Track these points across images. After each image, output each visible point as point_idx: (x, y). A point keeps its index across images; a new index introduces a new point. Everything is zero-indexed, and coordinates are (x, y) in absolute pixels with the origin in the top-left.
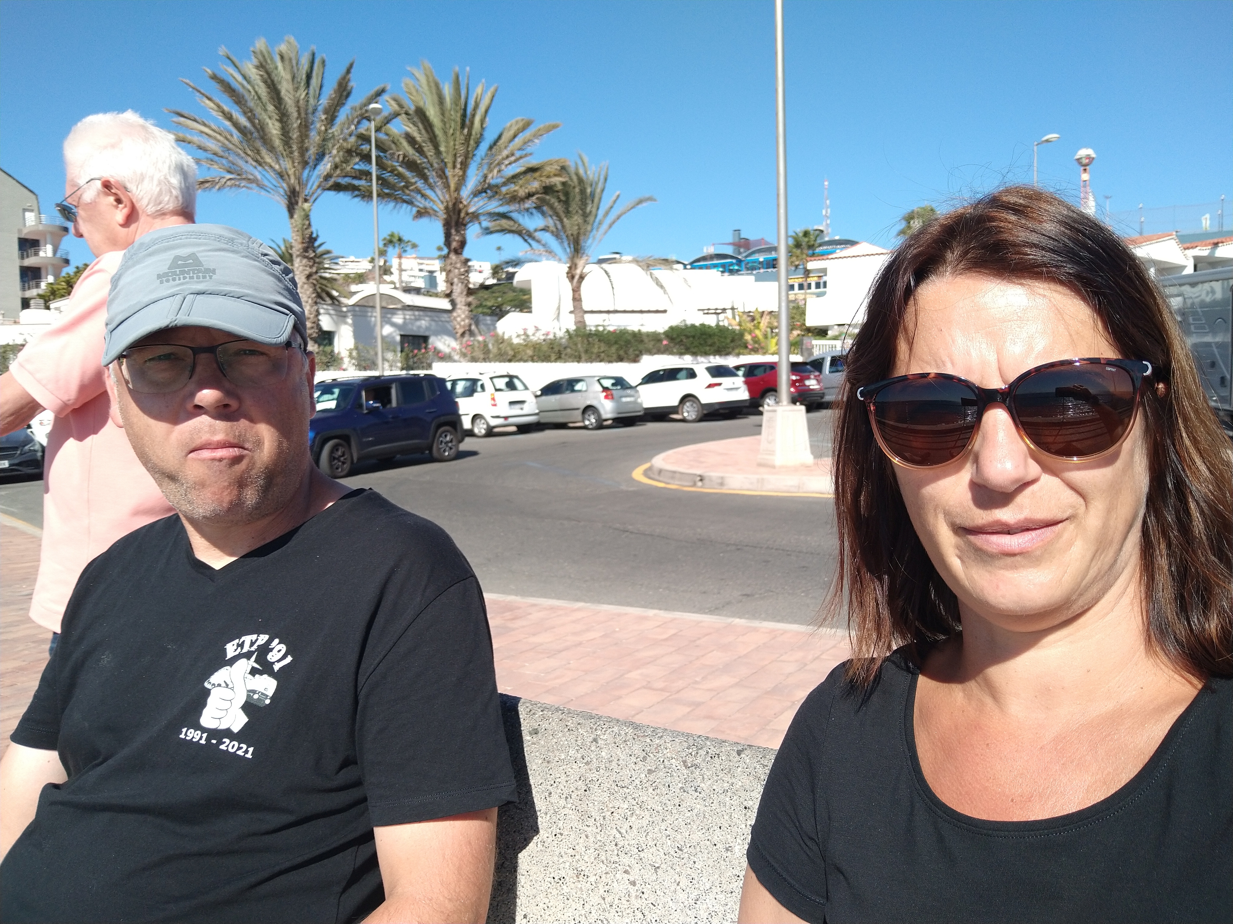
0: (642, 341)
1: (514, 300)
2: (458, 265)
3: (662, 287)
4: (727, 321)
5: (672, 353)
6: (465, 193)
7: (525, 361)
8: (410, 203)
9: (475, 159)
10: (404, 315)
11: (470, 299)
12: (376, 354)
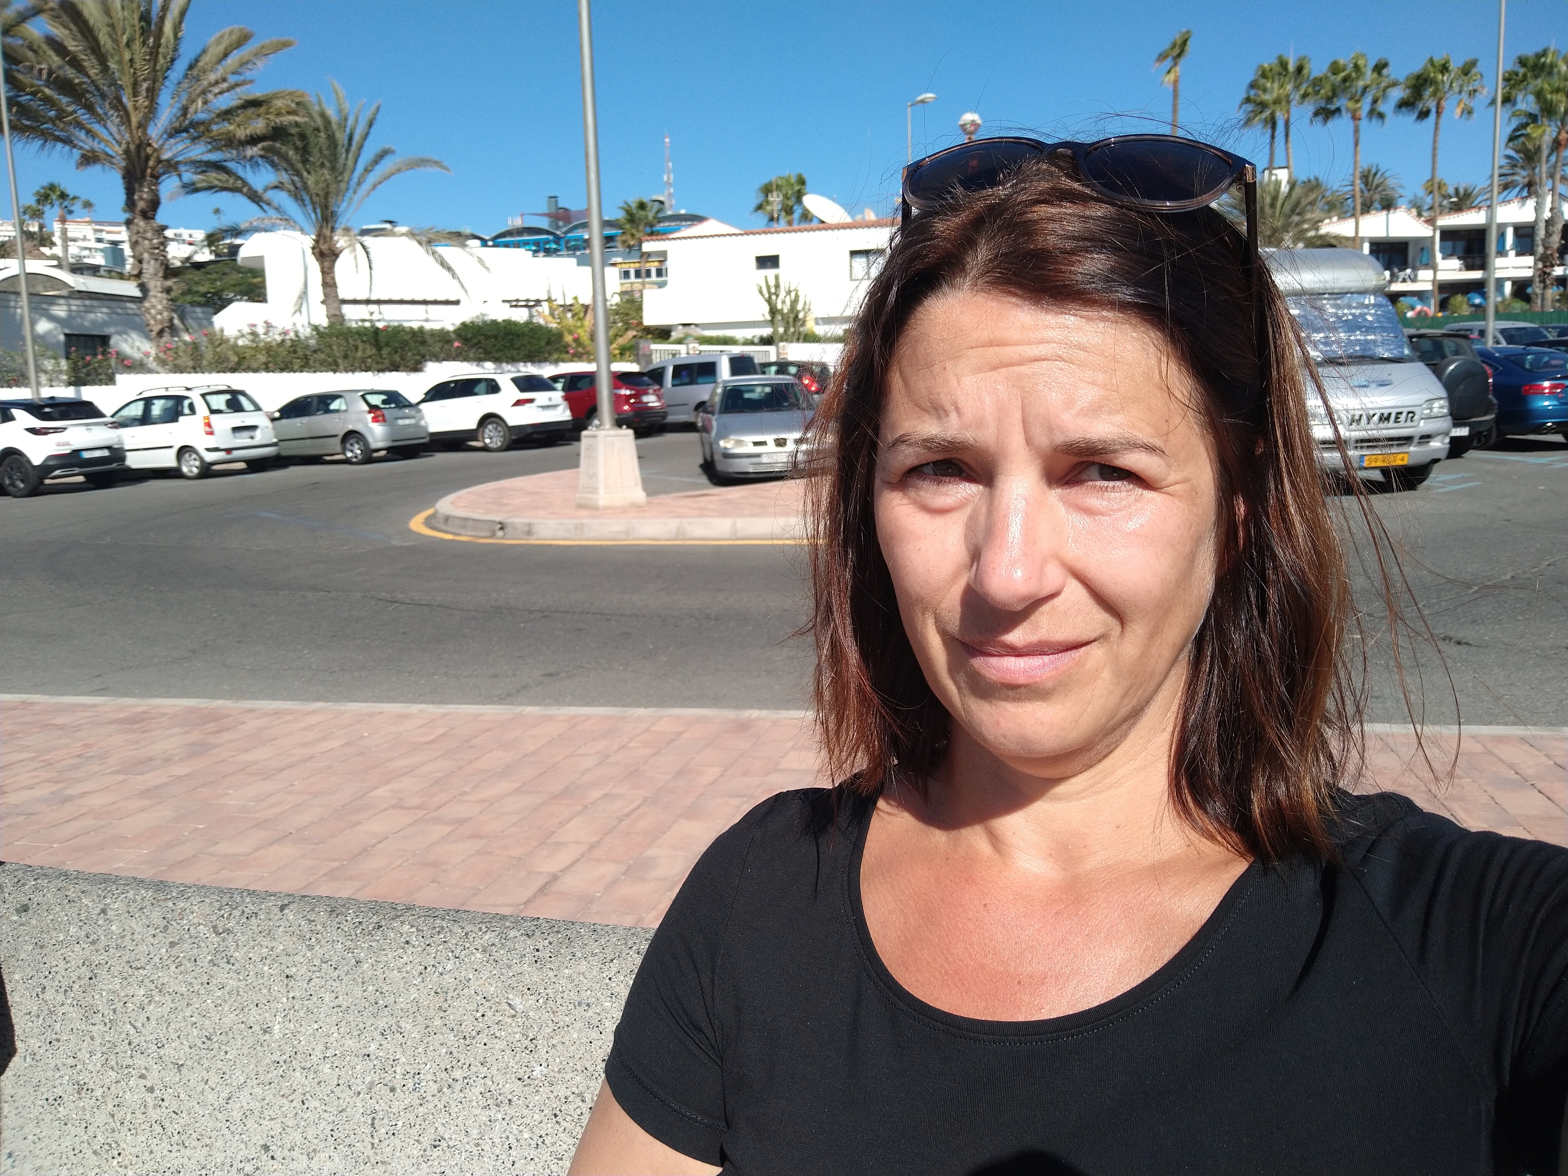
0: (424, 343)
1: (240, 284)
2: (149, 235)
3: (449, 269)
4: (543, 317)
5: (466, 359)
6: (155, 131)
7: (256, 371)
8: (67, 141)
9: (167, 83)
10: (69, 305)
11: (169, 283)
12: (26, 363)
